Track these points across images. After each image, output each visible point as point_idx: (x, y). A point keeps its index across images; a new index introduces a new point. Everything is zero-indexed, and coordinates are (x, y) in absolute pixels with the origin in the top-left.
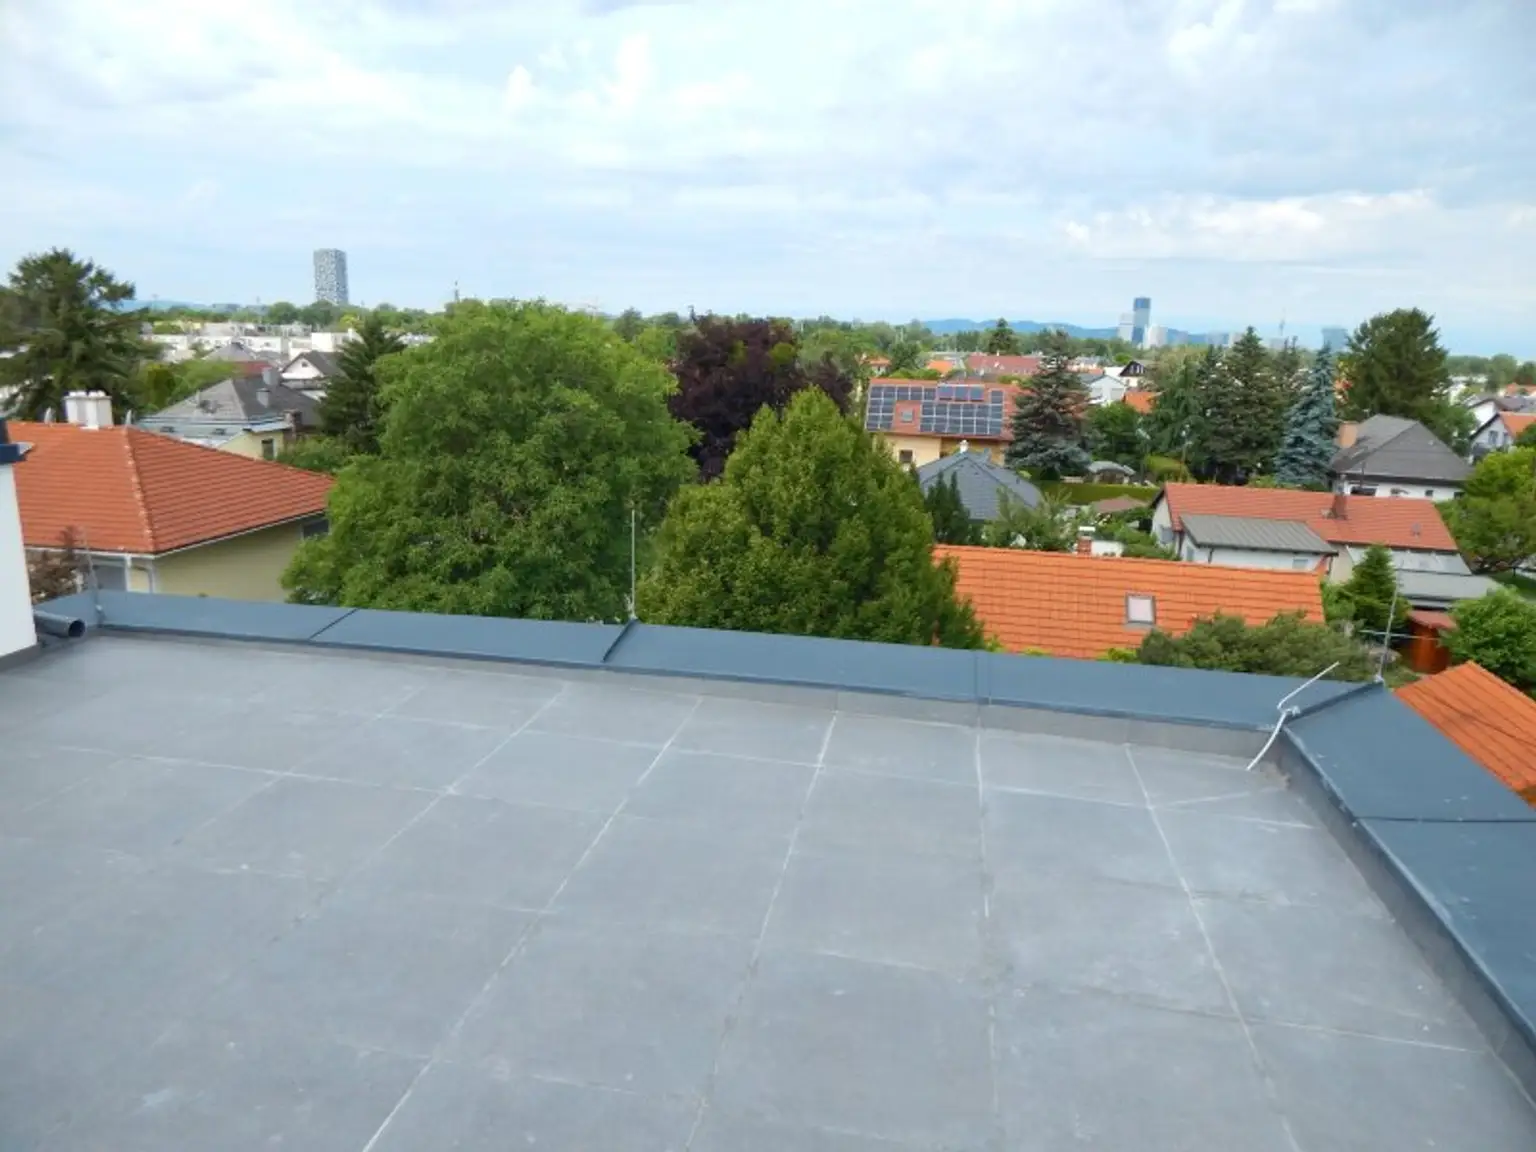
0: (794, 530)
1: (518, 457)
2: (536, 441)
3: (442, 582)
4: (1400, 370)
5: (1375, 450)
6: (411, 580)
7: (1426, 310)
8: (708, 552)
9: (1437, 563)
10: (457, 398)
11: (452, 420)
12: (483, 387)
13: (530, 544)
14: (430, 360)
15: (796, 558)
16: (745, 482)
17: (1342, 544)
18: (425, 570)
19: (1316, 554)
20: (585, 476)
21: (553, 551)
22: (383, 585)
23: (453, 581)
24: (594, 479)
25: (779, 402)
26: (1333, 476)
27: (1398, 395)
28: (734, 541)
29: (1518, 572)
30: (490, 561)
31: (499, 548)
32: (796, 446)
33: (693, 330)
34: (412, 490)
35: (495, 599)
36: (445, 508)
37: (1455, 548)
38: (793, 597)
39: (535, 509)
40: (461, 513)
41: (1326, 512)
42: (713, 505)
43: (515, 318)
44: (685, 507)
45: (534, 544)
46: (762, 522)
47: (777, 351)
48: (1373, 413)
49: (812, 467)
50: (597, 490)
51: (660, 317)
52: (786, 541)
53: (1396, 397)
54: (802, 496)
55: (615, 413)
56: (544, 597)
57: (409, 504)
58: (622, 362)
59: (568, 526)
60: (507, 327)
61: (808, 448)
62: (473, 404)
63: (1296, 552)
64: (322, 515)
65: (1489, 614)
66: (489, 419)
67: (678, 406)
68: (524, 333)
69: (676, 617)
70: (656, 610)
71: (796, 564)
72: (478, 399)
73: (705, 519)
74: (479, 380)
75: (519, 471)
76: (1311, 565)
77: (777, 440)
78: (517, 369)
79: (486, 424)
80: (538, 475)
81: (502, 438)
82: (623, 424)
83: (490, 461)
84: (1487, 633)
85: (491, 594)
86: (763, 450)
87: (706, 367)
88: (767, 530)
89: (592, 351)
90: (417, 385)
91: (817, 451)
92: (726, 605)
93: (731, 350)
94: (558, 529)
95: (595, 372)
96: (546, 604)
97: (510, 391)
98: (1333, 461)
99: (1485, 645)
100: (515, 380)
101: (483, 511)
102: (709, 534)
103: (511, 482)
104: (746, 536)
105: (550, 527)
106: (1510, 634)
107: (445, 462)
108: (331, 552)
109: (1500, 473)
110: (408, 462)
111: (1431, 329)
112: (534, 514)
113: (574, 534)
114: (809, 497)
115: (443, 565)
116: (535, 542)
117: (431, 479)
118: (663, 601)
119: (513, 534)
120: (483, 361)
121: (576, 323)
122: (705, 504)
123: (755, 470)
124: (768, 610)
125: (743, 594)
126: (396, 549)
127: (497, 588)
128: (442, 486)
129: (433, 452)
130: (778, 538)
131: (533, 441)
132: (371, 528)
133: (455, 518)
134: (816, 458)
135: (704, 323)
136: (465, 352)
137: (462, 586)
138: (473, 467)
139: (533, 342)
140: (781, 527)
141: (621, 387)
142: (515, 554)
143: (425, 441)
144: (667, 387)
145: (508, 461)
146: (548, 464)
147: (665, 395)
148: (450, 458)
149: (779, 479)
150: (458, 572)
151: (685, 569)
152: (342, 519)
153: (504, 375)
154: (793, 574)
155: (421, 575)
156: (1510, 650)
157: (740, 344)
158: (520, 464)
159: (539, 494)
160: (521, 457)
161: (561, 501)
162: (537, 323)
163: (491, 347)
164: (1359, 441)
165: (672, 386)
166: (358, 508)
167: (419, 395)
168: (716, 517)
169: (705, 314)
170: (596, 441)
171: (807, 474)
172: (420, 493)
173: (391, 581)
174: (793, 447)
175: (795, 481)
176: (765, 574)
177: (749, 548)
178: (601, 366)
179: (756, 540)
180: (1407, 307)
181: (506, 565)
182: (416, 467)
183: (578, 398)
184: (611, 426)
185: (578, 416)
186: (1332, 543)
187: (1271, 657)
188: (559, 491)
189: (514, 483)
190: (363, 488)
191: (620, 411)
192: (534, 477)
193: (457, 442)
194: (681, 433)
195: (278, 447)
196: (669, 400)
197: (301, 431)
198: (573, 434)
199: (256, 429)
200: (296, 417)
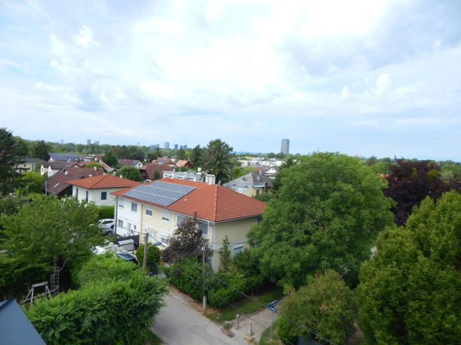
0: (442, 256)
1: (323, 206)
2: (330, 200)
3: (292, 246)
6: (283, 243)
8: (396, 258)
10: (303, 184)
11: (301, 191)
12: (313, 181)
13: (323, 238)
14: (297, 171)
15: (443, 270)
16: (416, 229)
18: (287, 240)
20: (347, 215)
21: (332, 242)
22: (274, 243)
23: (296, 246)
24: (350, 217)
25: (436, 196)
28: (410, 256)
30: (309, 241)
31: (312, 237)
32: (444, 217)
33: (395, 164)
34: (286, 213)
35: (309, 256)
36: (296, 220)
38: (440, 289)
39: (327, 225)
40: (301, 223)
42: (400, 238)
43: (327, 158)
44: (386, 236)
45: (325, 238)
46: (424, 249)
47: (431, 173)
49: (453, 228)
50: (351, 221)
51: (383, 159)
52: (436, 261)
54: (446, 241)
55: (361, 193)
56: (327, 258)
57: (285, 217)
58: (366, 174)
59: (339, 233)
60: (324, 161)
61: (450, 219)
62: (308, 186)
64: (261, 216)
66: (313, 192)
67: (387, 192)
68: (329, 163)
69: (379, 284)
70: (370, 278)
71: (443, 273)
72: (310, 185)
73: (396, 244)
74: (311, 179)
75: (322, 210)
77: (434, 213)
78: (325, 175)
79: (313, 193)
80: (329, 213)
81: (317, 199)
82: (364, 197)
83: (312, 206)
85: (307, 254)
86: (427, 216)
87: (400, 177)
88: (427, 254)
89: (354, 170)
90: (291, 179)
91: (455, 221)
92: (404, 284)
93: (411, 171)
94: (335, 234)
95: (355, 177)
96: (328, 261)
97: (322, 182)
100: (324, 179)
101: (308, 224)
102: (398, 251)
103: (319, 214)
104: (416, 255)
105: (332, 233)
107: (298, 205)
108: (261, 229)
110: (286, 203)
112: (326, 227)
113: (340, 236)
114: (450, 242)
115: (293, 240)
116: (326, 237)
117: (292, 210)
118: (374, 275)
119: (318, 233)
120: (314, 172)
121: (348, 160)
122: (397, 237)
123: (421, 225)
124: (425, 292)
125: (413, 282)
126: (279, 232)
127: (310, 252)
128: (296, 213)
129: (295, 201)
130: (432, 258)
131: (328, 201)
132: (272, 224)
133: (299, 224)
134: (455, 224)
135: (400, 161)
136: (308, 169)
137: (298, 249)
138: (306, 208)
139: (333, 166)
140: (434, 255)
141: (364, 184)
142: (318, 241)
143: (292, 197)
144: (383, 185)
145: (319, 207)
146: (333, 209)
147: (382, 187)
148: (299, 204)
149: (434, 231)
150: (298, 244)
151: (386, 263)
152: (265, 219)
153: (320, 177)
154: (440, 278)
155: (286, 242)
157: (415, 169)
158: (323, 208)
159: (329, 220)
160: (324, 206)
161: (336, 223)
162: (335, 159)
163: (317, 168)
165: (385, 185)
166: (270, 216)
167: (291, 182)
168: (401, 243)
169: (401, 158)
170: (353, 203)
171: (450, 231)
172: (288, 214)
173: (276, 242)
174: (442, 218)
175: (443, 234)
176: (424, 275)
177: (417, 261)
178: (357, 175)
179: (421, 258)
181: (314, 244)
182: (288, 205)
183: (347, 187)
184: (358, 198)
185: (346, 193)
188: (336, 220)
189: (320, 215)
190: (272, 210)
191: (363, 192)
192: (327, 213)
193: (303, 199)
194: (388, 202)
195: (261, 192)
196: (383, 190)
197: (267, 188)
198: (344, 199)
199: (255, 186)
200: (266, 184)
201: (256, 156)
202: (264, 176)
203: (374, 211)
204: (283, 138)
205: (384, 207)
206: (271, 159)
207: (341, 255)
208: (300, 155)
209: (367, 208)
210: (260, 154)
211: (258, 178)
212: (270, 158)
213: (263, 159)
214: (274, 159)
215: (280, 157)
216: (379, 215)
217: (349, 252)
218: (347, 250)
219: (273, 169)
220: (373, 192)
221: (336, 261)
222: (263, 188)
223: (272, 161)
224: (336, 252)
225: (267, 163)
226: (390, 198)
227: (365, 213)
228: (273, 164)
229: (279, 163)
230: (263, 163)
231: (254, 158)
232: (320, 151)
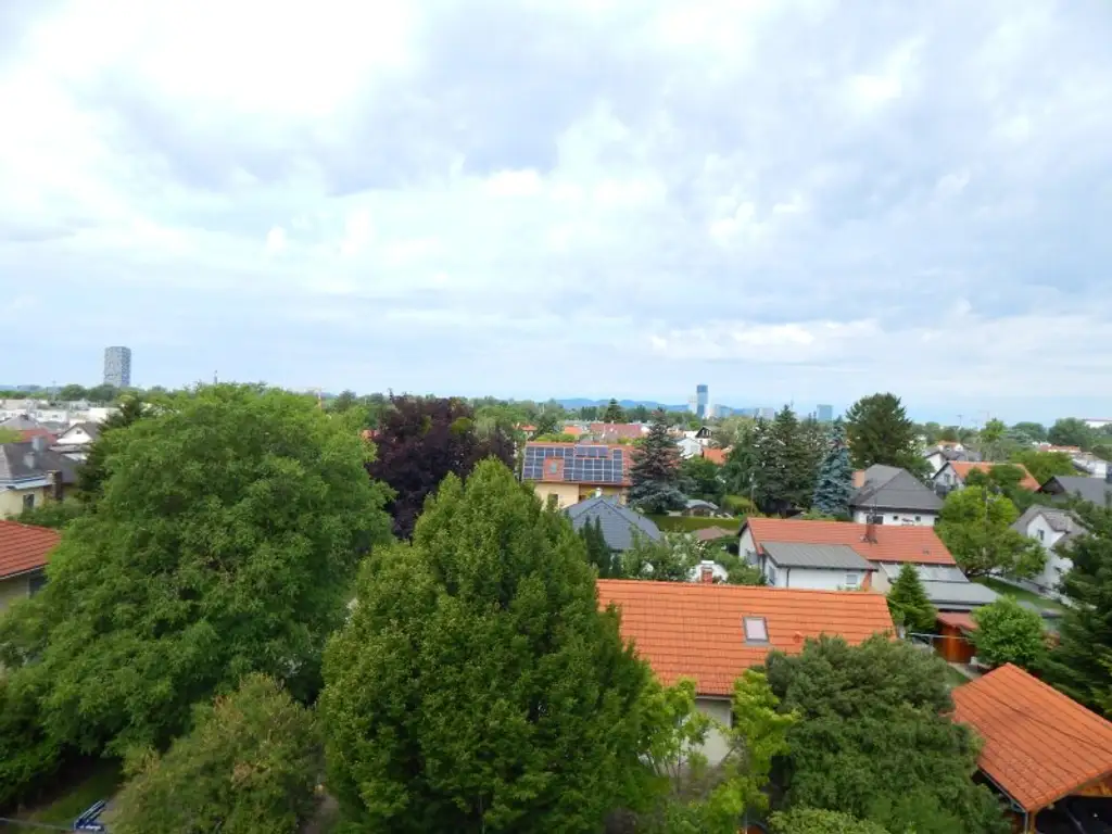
0: (478, 588)
1: (227, 518)
2: (246, 503)
3: (145, 638)
4: (885, 434)
5: (879, 489)
6: (116, 637)
7: (896, 394)
8: (398, 611)
9: (944, 573)
10: (170, 466)
11: (167, 486)
12: (200, 457)
13: (233, 598)
14: (153, 434)
15: (480, 615)
16: (433, 543)
17: (877, 562)
18: (130, 625)
19: (863, 570)
20: (289, 533)
21: (255, 604)
22: (87, 642)
23: (158, 636)
24: (298, 536)
25: (464, 472)
26: (853, 509)
27: (885, 450)
28: (422, 601)
29: (991, 576)
30: (193, 615)
31: (203, 604)
32: (479, 510)
33: (393, 407)
34: (124, 549)
35: (195, 655)
36: (154, 567)
37: (954, 562)
38: (478, 654)
39: (242, 565)
40: (170, 572)
41: (862, 538)
42: (403, 566)
43: (235, 398)
44: (377, 567)
45: (237, 599)
46: (448, 581)
47: (457, 424)
48: (873, 464)
49: (493, 530)
50: (299, 546)
52: (469, 599)
53: (885, 451)
54: (483, 557)
55: (319, 477)
56: (244, 648)
57: (120, 563)
58: (331, 433)
59: (271, 579)
60: (227, 406)
61: (489, 513)
62: (187, 473)
63: (848, 570)
64: (41, 571)
65: (1001, 618)
66: (202, 487)
67: (376, 471)
68: (240, 411)
69: (365, 676)
70: (347, 668)
71: (480, 621)
72: (193, 468)
73: (396, 579)
74: (195, 452)
75: (228, 531)
76: (860, 578)
77: (462, 504)
78: (233, 442)
79: (200, 490)
80: (245, 534)
81: (214, 502)
82: (326, 486)
83: (200, 523)
84: (1002, 633)
85: (191, 650)
86: (449, 513)
87: (401, 436)
88: (452, 590)
89: (302, 426)
90: (136, 457)
91: (497, 515)
92: (414, 663)
93: (422, 422)
94: (262, 583)
95: (304, 442)
96: (246, 654)
97: (224, 460)
98: (852, 497)
99: (1002, 643)
100: (230, 451)
101: (189, 570)
102: (399, 594)
103: (219, 541)
104: (434, 596)
105: (254, 582)
106: (1018, 633)
107: (159, 524)
108: (44, 610)
109: (962, 504)
110: (122, 525)
111: (900, 406)
112: (240, 570)
113: (275, 586)
114: (490, 558)
115: (148, 621)
116: (239, 596)
117: (142, 541)
118: (354, 659)
119: (219, 589)
120: (200, 434)
121: (289, 403)
122: (397, 565)
123: (442, 533)
124: (454, 669)
125: (430, 654)
126: (104, 607)
127: (198, 643)
128: (153, 547)
129: (148, 516)
130: (462, 596)
131: (242, 504)
132: (81, 587)
133: (163, 575)
134: (497, 522)
135: (401, 402)
136: (185, 426)
137: (165, 642)
138: (183, 530)
139: (250, 417)
140: (465, 587)
141: (326, 456)
142: (219, 609)
143: (141, 504)
144: (366, 455)
145: (218, 523)
146: (256, 523)
147: (364, 460)
148: (162, 521)
149: (463, 541)
150: (162, 628)
151: (377, 627)
152: (54, 578)
153: (219, 446)
154: (477, 632)
155: (126, 632)
156: (1021, 645)
157: (429, 417)
158: (229, 525)
159: (245, 552)
160: (231, 518)
161: (265, 558)
162: (255, 402)
163: (209, 424)
164: (867, 483)
165: (371, 454)
166: (71, 567)
167: (137, 465)
168: (406, 577)
169: (402, 395)
170: (303, 503)
171: (489, 536)
172: (130, 553)
173: (96, 637)
174: (476, 512)
175: (478, 543)
176: (450, 634)
177: (436, 608)
178: (309, 437)
179: (443, 600)
180: (883, 392)
181: (210, 620)
182: (129, 530)
183: (289, 466)
184: (316, 489)
185: (286, 481)
186: (871, 561)
187: (872, 673)
188: (264, 548)
189: (221, 542)
190: (77, 549)
191: (325, 475)
192: (241, 537)
193: (171, 507)
194: (378, 492)
195: (39, 501)
196: (368, 466)
197: (61, 488)
198: (280, 497)
199: (18, 487)
200: (58, 476)
201: (20, 396)
202: (50, 455)
203: (351, 515)
204: (109, 346)
205: (371, 504)
206: (73, 404)
207: (280, 630)
208: (164, 390)
209: (335, 511)
210: (34, 388)
211: (29, 461)
212: (69, 400)
213: (44, 402)
214: (82, 403)
215: (100, 396)
216: (362, 524)
217: (297, 621)
218: (292, 616)
219: (79, 433)
220: (347, 473)
221: (267, 650)
222: (46, 488)
223: (77, 408)
224: (266, 628)
225: (61, 416)
226: (382, 484)
227: (332, 522)
228: (78, 417)
229: (99, 414)
230: (47, 416)
231: (10, 402)
232: (219, 381)
